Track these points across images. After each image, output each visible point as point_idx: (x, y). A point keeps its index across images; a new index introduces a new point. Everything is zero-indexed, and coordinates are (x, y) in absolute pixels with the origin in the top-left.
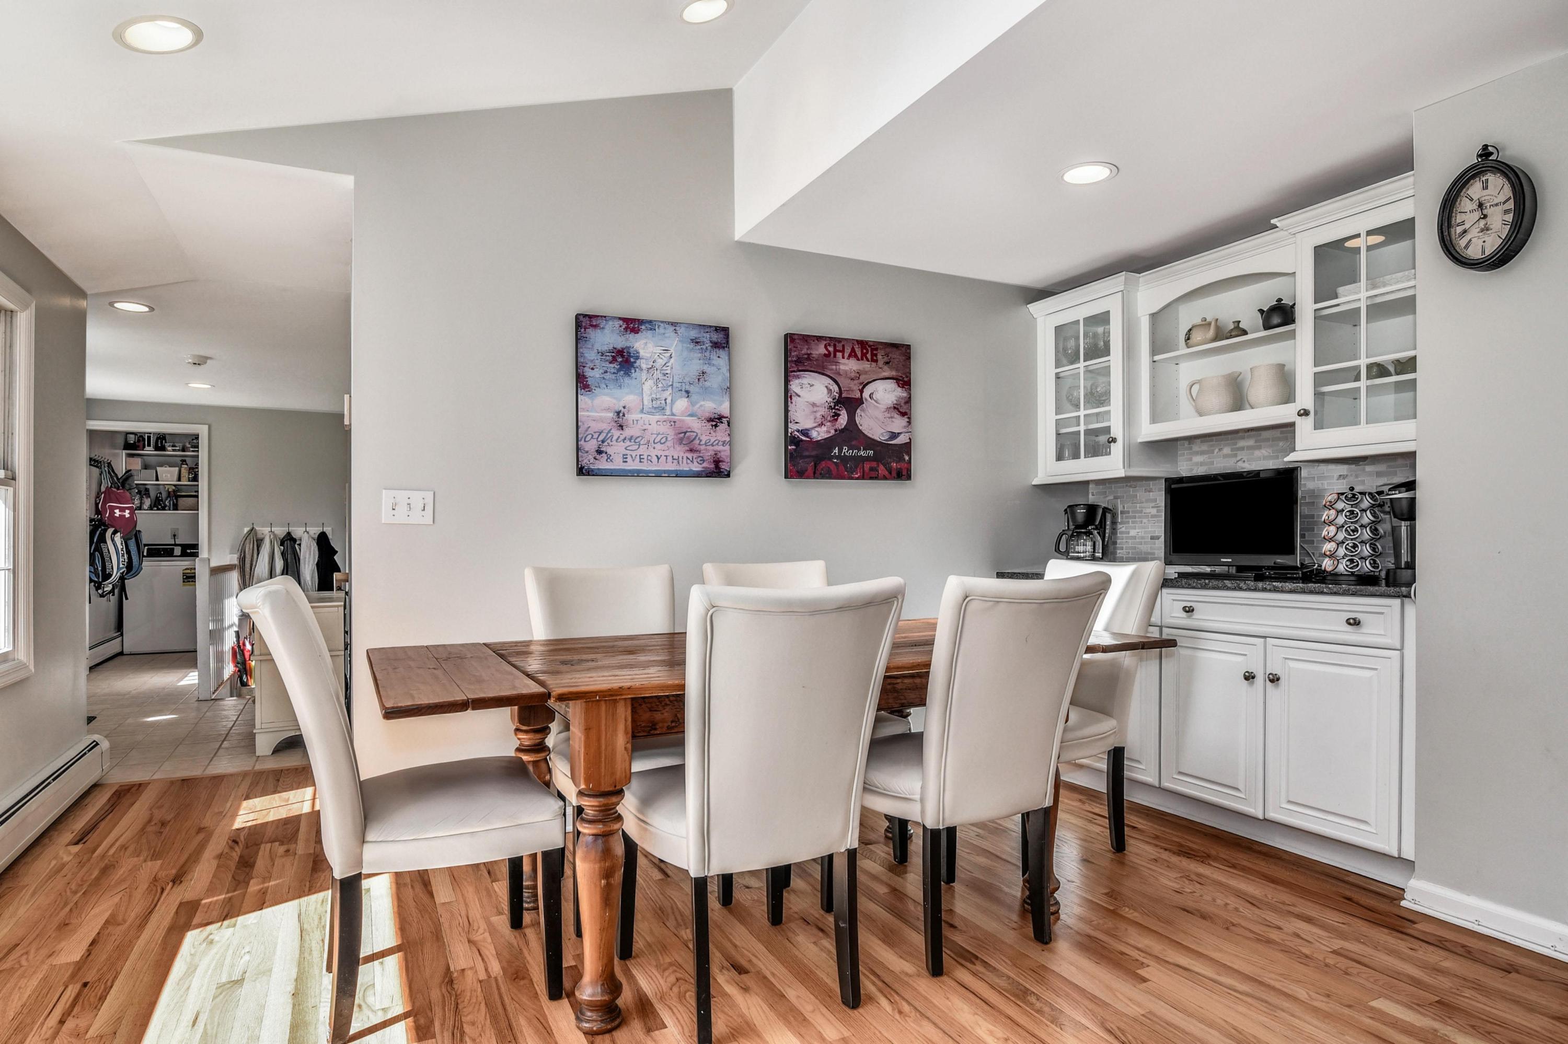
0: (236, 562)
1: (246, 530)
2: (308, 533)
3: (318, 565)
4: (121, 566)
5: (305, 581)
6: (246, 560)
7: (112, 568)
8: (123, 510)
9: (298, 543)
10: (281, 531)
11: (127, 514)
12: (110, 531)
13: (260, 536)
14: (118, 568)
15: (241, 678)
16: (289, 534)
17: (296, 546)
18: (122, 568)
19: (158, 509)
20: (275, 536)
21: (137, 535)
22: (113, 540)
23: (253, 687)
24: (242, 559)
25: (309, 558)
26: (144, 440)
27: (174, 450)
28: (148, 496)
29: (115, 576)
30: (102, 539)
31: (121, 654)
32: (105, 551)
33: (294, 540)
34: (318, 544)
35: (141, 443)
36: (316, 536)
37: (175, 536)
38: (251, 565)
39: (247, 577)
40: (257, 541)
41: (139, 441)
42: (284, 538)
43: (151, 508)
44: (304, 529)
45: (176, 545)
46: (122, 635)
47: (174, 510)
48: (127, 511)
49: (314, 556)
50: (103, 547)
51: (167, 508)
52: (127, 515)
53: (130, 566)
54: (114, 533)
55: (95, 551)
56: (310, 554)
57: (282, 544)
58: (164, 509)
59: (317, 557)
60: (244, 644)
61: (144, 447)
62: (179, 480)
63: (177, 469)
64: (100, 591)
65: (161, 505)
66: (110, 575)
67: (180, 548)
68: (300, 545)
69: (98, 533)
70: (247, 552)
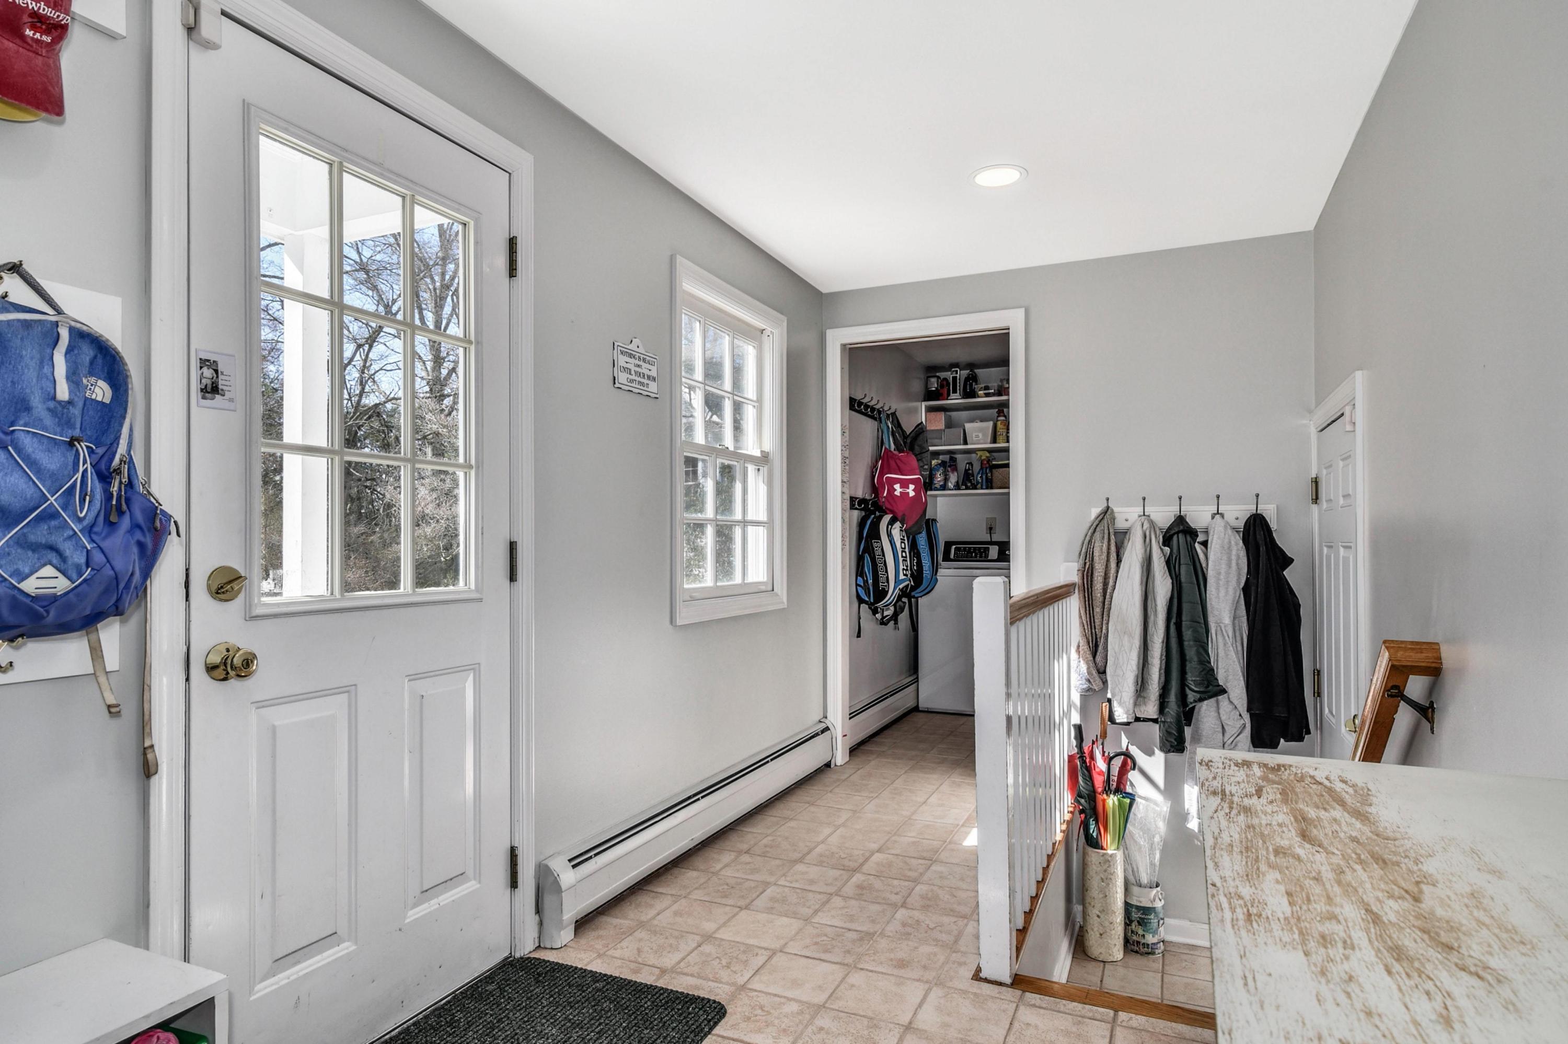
0: (1075, 578)
1: (1095, 512)
2: (1222, 516)
3: (1246, 590)
4: (902, 577)
5: (1218, 624)
6: (1096, 574)
7: (888, 582)
8: (904, 484)
9: (1201, 538)
10: (1164, 516)
11: (911, 491)
12: (887, 518)
13: (1121, 524)
14: (897, 581)
15: (1085, 825)
16: (1180, 520)
17: (1197, 545)
18: (903, 581)
19: (967, 488)
20: (1152, 524)
21: (930, 525)
22: (890, 535)
23: (1110, 852)
24: (1087, 573)
25: (1228, 573)
26: (948, 384)
27: (987, 395)
28: (955, 468)
29: (892, 592)
30: (874, 534)
31: (916, 709)
32: (878, 552)
33: (1191, 533)
34: (1245, 541)
35: (945, 390)
36: (1241, 524)
37: (991, 529)
38: (1105, 584)
39: (1098, 610)
40: (1115, 533)
41: (942, 386)
42: (1170, 528)
43: (957, 487)
44: (1214, 509)
45: (992, 543)
46: (917, 680)
47: (987, 488)
48: (912, 487)
49: (1239, 569)
50: (875, 545)
51: (979, 486)
52: (912, 494)
53: (917, 576)
54: (892, 522)
55: (864, 552)
56: (1229, 566)
57: (1167, 541)
58: (975, 487)
59: (1245, 570)
60: (1092, 758)
61: (949, 395)
62: (994, 440)
63: (991, 424)
64: (879, 616)
65: (970, 481)
66: (884, 593)
67: (997, 547)
68: (1205, 544)
69: (869, 522)
70: (1096, 559)
